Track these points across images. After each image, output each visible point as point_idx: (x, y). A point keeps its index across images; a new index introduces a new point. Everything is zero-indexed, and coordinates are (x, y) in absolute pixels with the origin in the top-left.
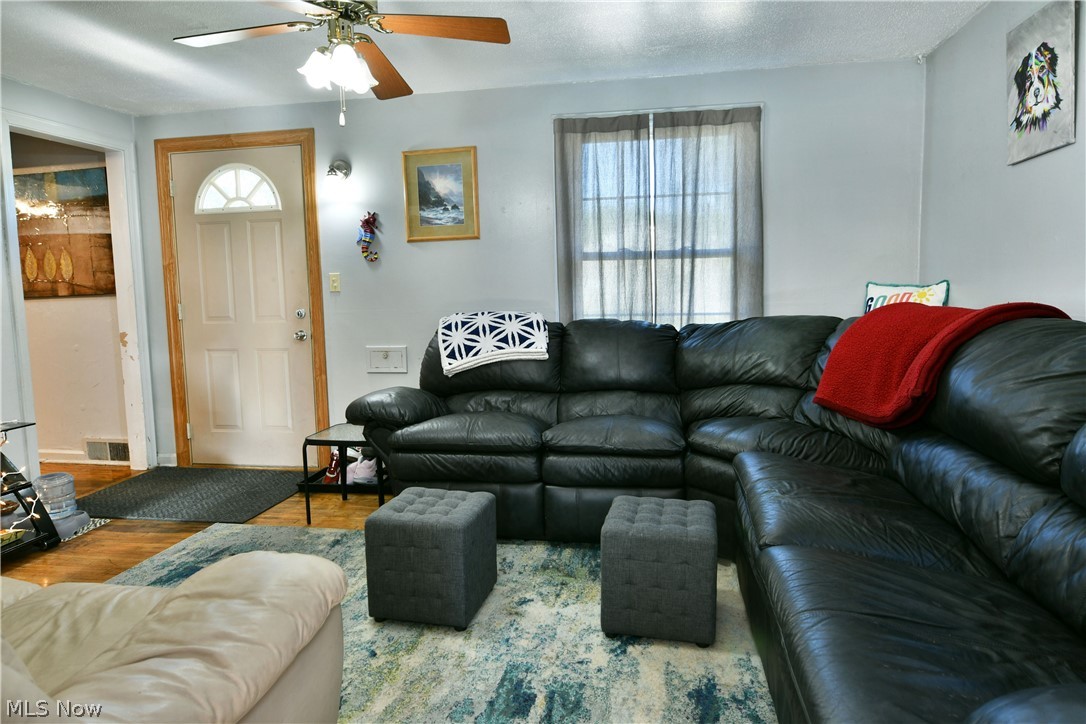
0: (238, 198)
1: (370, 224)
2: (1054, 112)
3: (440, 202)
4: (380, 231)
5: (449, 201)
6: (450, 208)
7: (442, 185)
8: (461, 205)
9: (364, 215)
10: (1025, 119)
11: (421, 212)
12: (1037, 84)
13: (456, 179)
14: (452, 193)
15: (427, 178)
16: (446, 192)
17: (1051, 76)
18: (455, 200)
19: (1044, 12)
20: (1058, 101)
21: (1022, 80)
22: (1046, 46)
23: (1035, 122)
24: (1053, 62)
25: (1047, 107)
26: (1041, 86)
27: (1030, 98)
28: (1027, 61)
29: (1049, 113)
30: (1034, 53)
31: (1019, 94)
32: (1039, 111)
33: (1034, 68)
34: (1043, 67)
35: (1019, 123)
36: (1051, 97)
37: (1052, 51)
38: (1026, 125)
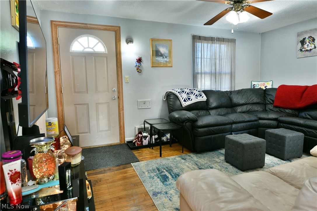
0: (89, 47)
1: (139, 60)
3: (162, 55)
4: (143, 63)
5: (164, 55)
6: (164, 57)
7: (163, 50)
8: (168, 57)
9: (137, 58)
10: (303, 50)
11: (156, 58)
12: (308, 43)
13: (167, 49)
14: (165, 53)
15: (158, 48)
16: (163, 52)
17: (313, 43)
18: (166, 55)
19: (311, 30)
20: (315, 47)
21: (303, 42)
22: (311, 37)
23: (307, 51)
24: (314, 40)
25: (311, 48)
26: (309, 44)
27: (305, 46)
28: (304, 39)
29: (312, 49)
30: (307, 38)
31: (302, 45)
32: (309, 49)
33: (307, 40)
34: (310, 41)
35: (301, 50)
36: (313, 46)
37: (313, 38)
38: (304, 51)
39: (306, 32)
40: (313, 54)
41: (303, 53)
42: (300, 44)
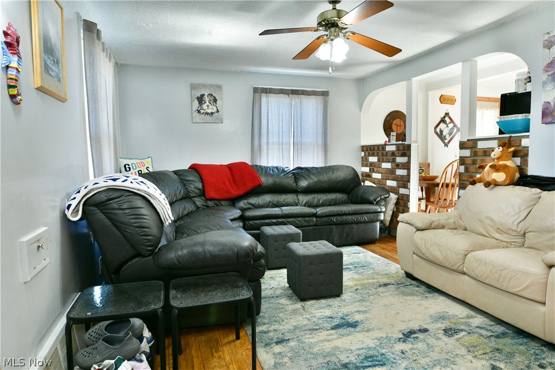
2: (216, 114)
3: (52, 51)
5: (55, 54)
10: (202, 111)
12: (208, 103)
14: (56, 46)
17: (215, 104)
19: (211, 86)
20: (218, 111)
21: (201, 100)
22: (212, 95)
23: (207, 113)
24: (215, 100)
25: (213, 111)
26: (210, 105)
27: (205, 106)
28: (202, 96)
29: (214, 113)
30: (206, 94)
31: (199, 103)
32: (209, 111)
33: (207, 99)
34: (211, 100)
35: (199, 112)
36: (215, 110)
37: (215, 97)
38: (203, 113)
39: (204, 86)
40: (216, 120)
41: (202, 116)
42: (196, 103)
